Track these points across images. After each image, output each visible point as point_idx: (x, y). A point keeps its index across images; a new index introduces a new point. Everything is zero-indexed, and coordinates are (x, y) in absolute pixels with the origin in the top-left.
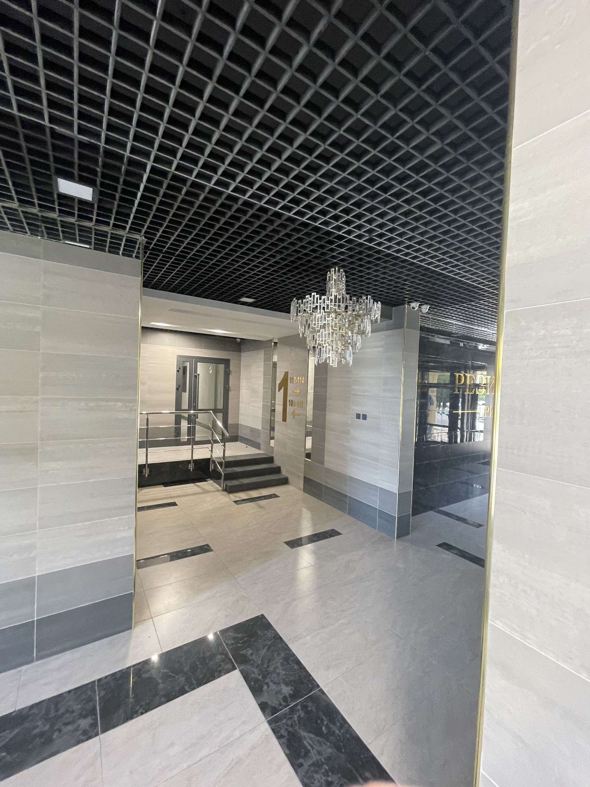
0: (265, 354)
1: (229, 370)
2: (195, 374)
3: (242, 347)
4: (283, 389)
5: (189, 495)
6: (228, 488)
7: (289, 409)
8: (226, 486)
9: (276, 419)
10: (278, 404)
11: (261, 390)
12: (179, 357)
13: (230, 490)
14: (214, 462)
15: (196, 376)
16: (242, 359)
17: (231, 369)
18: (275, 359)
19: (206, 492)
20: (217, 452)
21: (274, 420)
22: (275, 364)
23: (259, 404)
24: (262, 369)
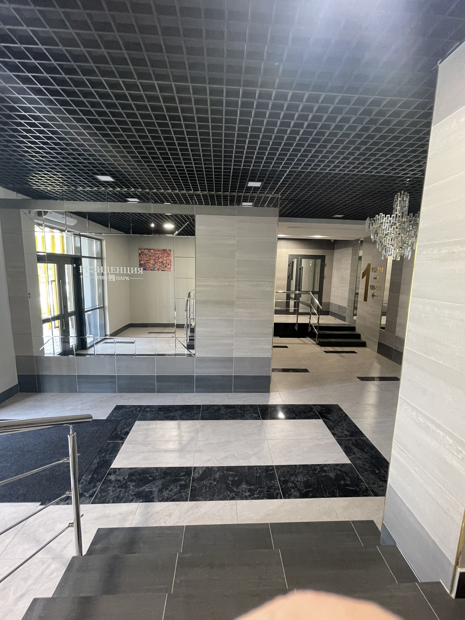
0: (353, 250)
1: (325, 264)
2: (300, 267)
3: (335, 246)
4: (366, 276)
5: (295, 344)
6: (320, 343)
7: (370, 292)
8: (319, 341)
9: (359, 300)
10: (362, 288)
11: (348, 277)
12: (290, 255)
13: (321, 344)
14: (311, 326)
15: (301, 268)
16: (335, 254)
17: (326, 263)
18: (361, 253)
19: (305, 343)
20: (314, 320)
21: (357, 300)
22: (360, 258)
23: (347, 288)
24: (350, 262)
